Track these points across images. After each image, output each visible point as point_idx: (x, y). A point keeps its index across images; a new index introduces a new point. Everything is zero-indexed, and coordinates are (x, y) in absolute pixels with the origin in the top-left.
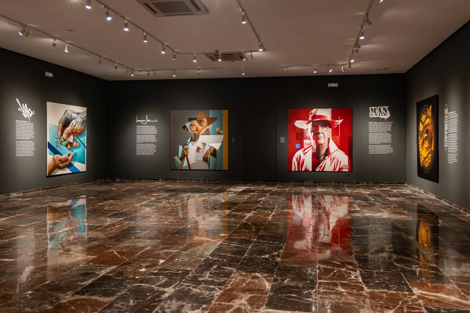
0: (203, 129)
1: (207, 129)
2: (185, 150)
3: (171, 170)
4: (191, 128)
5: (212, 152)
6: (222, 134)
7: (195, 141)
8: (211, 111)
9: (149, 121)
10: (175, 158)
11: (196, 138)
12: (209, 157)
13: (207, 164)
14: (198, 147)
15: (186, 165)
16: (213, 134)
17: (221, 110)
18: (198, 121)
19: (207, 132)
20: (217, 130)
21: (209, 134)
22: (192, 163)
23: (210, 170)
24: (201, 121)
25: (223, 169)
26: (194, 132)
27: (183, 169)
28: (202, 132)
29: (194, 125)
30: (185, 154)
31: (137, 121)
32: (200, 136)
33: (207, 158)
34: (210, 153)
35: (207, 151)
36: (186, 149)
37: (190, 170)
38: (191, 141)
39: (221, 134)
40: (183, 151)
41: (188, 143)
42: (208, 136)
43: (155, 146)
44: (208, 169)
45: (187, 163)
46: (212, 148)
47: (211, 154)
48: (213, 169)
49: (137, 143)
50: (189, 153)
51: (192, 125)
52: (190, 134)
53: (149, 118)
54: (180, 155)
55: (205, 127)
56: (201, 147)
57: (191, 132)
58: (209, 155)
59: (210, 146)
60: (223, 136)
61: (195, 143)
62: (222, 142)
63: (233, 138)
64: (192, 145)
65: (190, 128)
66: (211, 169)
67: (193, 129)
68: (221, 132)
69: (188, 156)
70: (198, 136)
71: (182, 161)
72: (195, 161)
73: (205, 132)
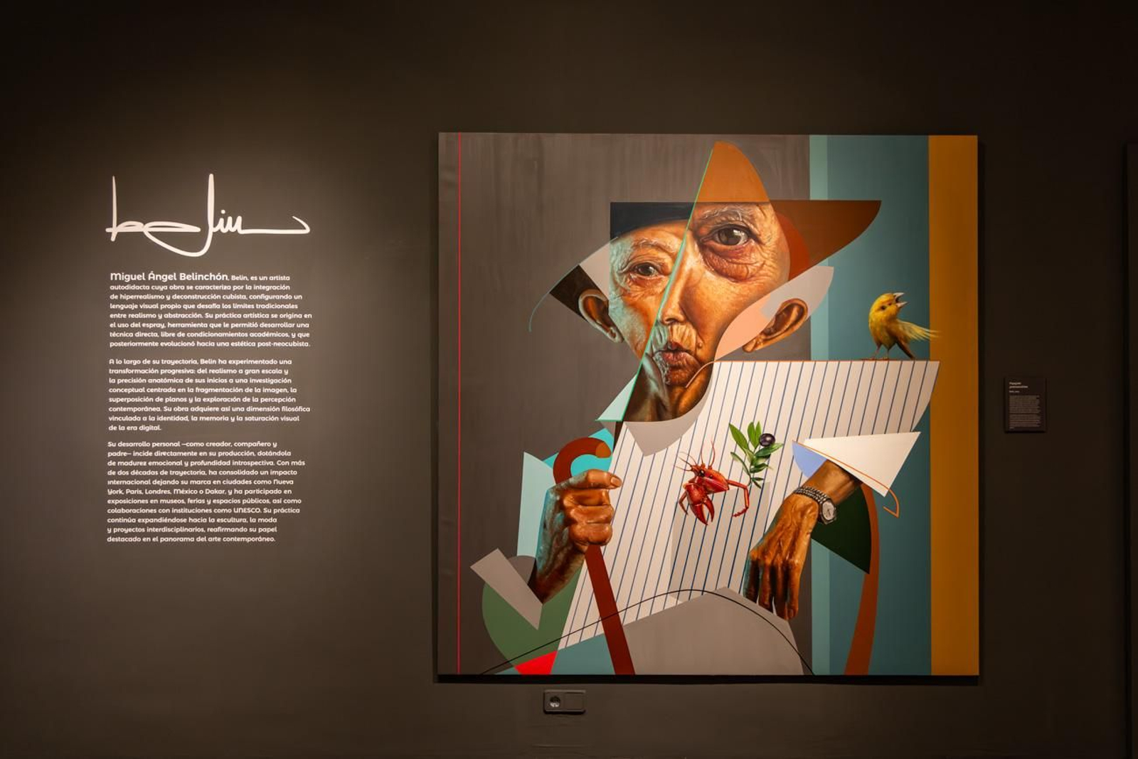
0: (742, 305)
1: (787, 308)
2: (580, 501)
3: (443, 679)
4: (637, 291)
5: (829, 512)
6: (926, 357)
7: (676, 414)
8: (818, 144)
9: (235, 226)
10: (477, 568)
11: (683, 384)
12: (798, 560)
13: (784, 624)
14: (700, 471)
15: (588, 634)
16: (839, 353)
18: (696, 236)
19: (780, 336)
20: (876, 315)
21: (803, 353)
22: (644, 613)
23: (809, 678)
24: (727, 232)
25: (935, 672)
26: (660, 336)
27: (558, 669)
28: (729, 343)
29: (664, 271)
30: (580, 530)
31: (114, 230)
32: (721, 370)
33: (788, 568)
34: (809, 524)
35: (786, 502)
36: (585, 485)
37: (624, 675)
38: (632, 412)
39: (911, 357)
40: (560, 506)
41: (604, 435)
42: (796, 365)
43: (289, 467)
44: (800, 671)
45: (595, 614)
46: (834, 482)
47: (822, 532)
48: (840, 672)
49: (118, 436)
50: (616, 525)
51: (641, 270)
52: (629, 350)
53: (227, 206)
54: (529, 542)
55: (763, 292)
56: (731, 468)
57: (640, 329)
58: (804, 540)
59: (811, 453)
60: (934, 366)
61: (679, 436)
62: (923, 426)
63: (1014, 385)
64: (649, 448)
65: (624, 294)
66: (821, 665)
67: (650, 302)
68: (916, 332)
69: (608, 552)
70: (704, 368)
71: (556, 598)
72: (672, 602)
73: (768, 333)
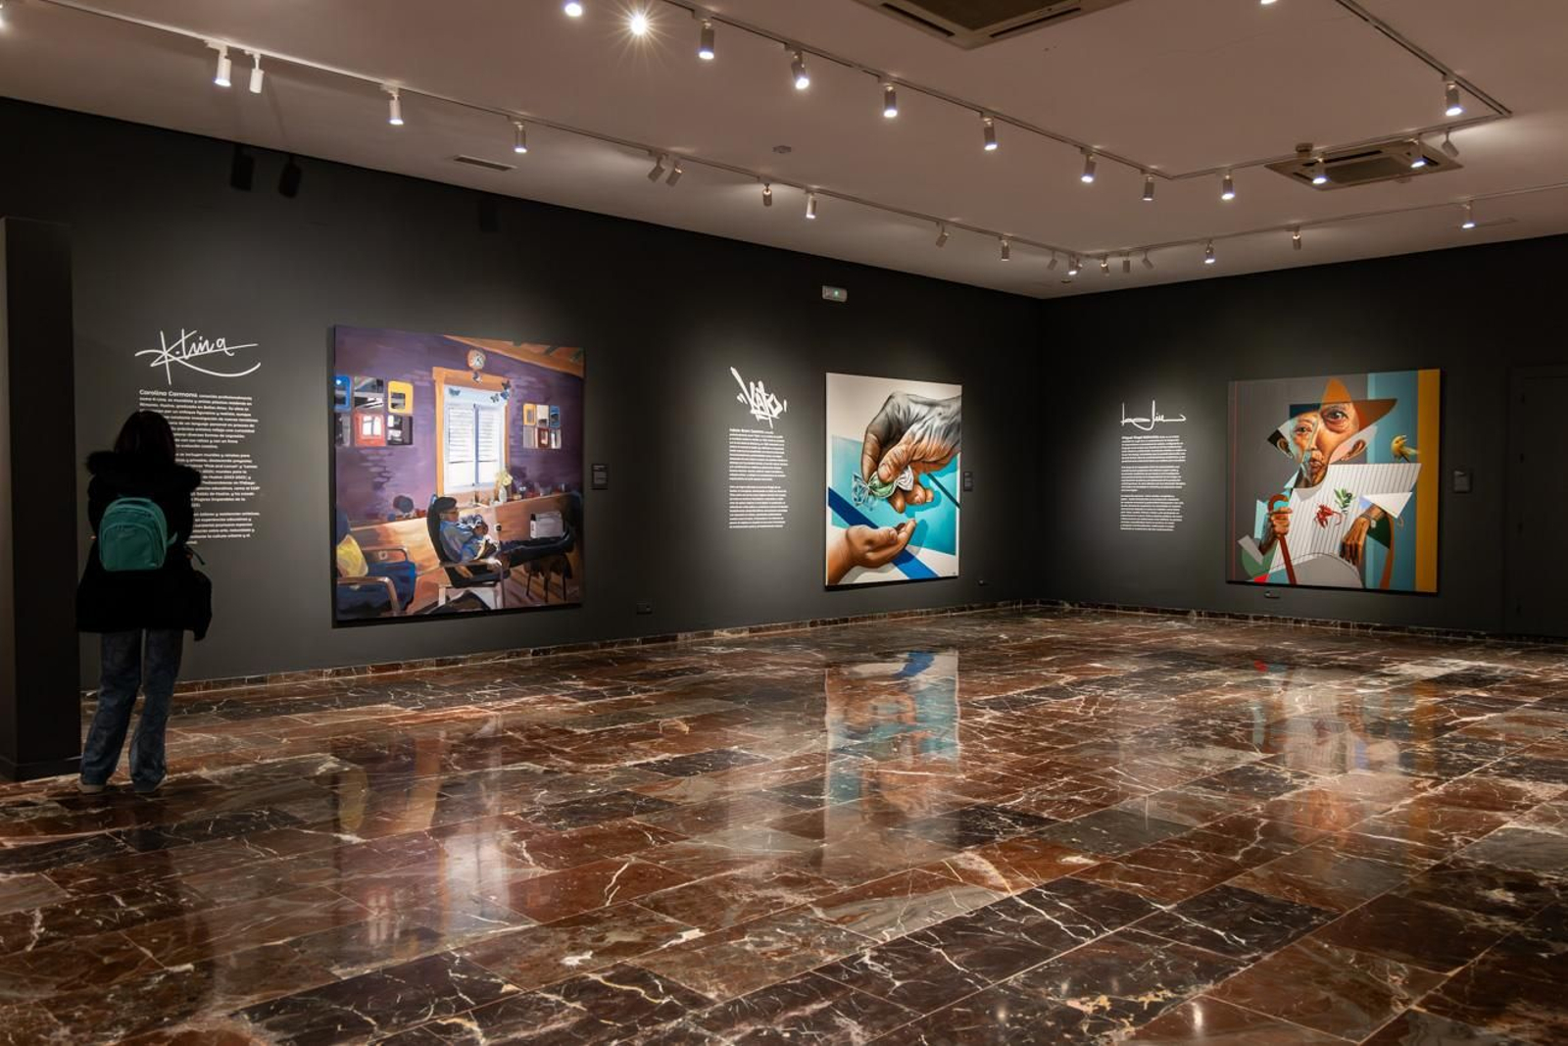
0: (1341, 442)
1: (1358, 443)
2: (1277, 518)
3: (1230, 582)
4: (1299, 438)
5: (1374, 525)
6: (1416, 462)
7: (1313, 485)
8: (1372, 377)
9: (1161, 419)
10: (1241, 542)
11: (1317, 474)
12: (1361, 543)
13: (1355, 568)
14: (1322, 507)
15: (1280, 568)
16: (1378, 461)
17: (1413, 372)
18: (1323, 416)
19: (1355, 455)
20: (1394, 445)
21: (1362, 460)
22: (1301, 561)
23: (1365, 590)
24: (1334, 415)
25: (1418, 589)
26: (1308, 456)
27: (1268, 581)
28: (1336, 456)
29: (1309, 430)
30: (1277, 529)
31: (1124, 422)
32: (1331, 468)
33: (1357, 546)
34: (1366, 528)
35: (1356, 520)
36: (1279, 512)
37: (1293, 585)
39: (1408, 461)
40: (1270, 520)
41: (1286, 493)
42: (1361, 466)
43: (1176, 503)
44: (1360, 586)
45: (1282, 560)
46: (1375, 513)
47: (1370, 532)
48: (1378, 587)
49: (1124, 493)
50: (1290, 528)
51: (1301, 430)
52: (1296, 461)
53: (1159, 412)
54: (1259, 533)
55: (1349, 437)
56: (1335, 506)
57: (1300, 453)
58: (1364, 535)
59: (1368, 502)
60: (1419, 465)
61: (1315, 493)
62: (1414, 490)
63: (1457, 473)
64: (1303, 498)
65: (1295, 439)
66: (1370, 585)
67: (1304, 442)
68: (1412, 451)
69: (1287, 538)
70: (1324, 467)
71: (1268, 554)
72: (1311, 557)
73: (1350, 453)
